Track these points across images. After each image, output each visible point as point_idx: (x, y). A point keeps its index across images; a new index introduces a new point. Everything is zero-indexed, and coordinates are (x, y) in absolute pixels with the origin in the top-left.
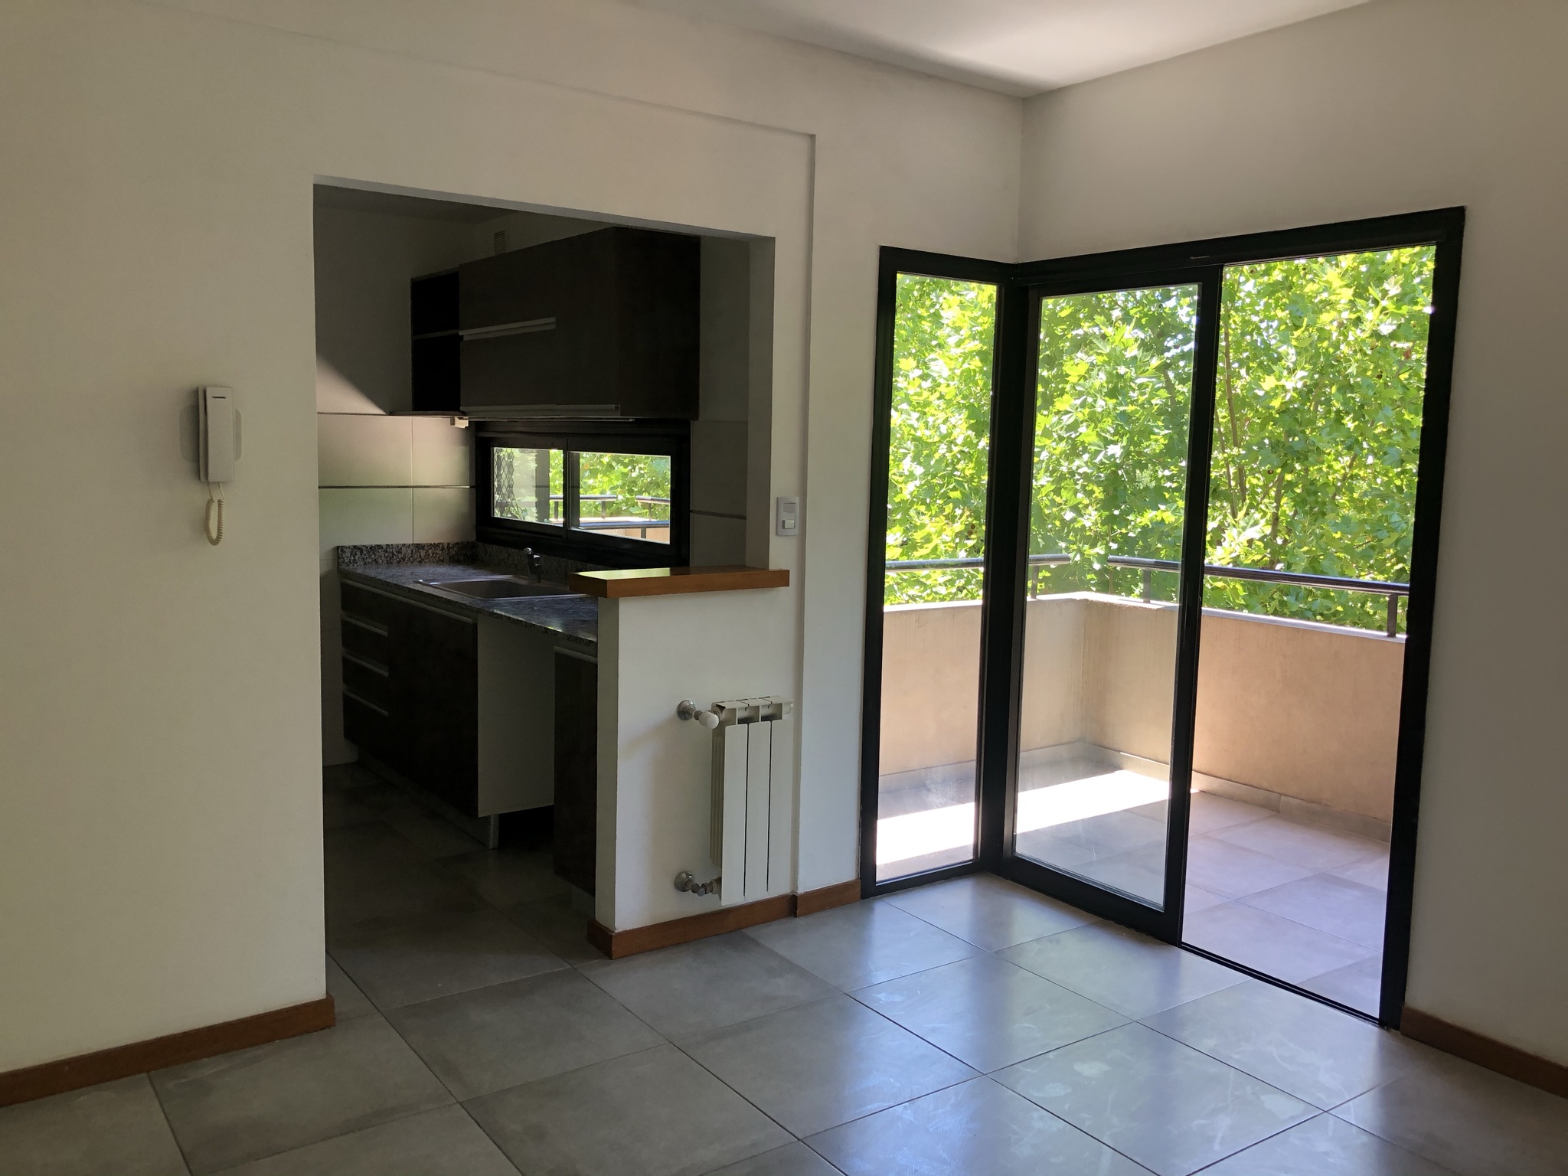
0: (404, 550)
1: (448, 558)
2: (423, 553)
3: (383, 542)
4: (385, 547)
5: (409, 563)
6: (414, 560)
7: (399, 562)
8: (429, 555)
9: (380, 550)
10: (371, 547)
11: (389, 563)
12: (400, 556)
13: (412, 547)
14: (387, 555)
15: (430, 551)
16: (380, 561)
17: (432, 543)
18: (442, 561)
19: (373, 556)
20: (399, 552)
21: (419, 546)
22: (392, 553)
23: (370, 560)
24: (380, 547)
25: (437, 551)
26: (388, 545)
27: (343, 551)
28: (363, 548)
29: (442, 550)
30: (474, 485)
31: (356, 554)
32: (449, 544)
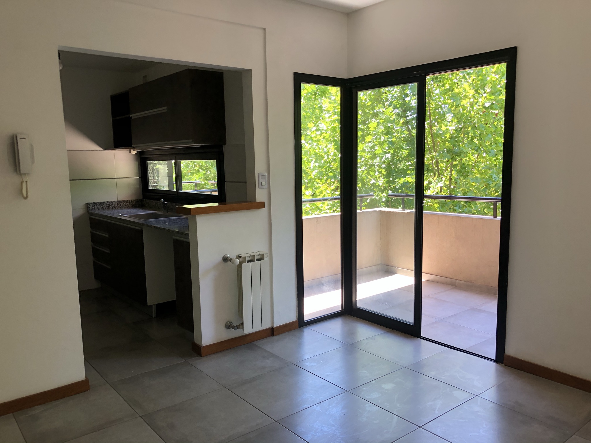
0: (114, 203)
1: (132, 206)
2: (122, 204)
3: (105, 201)
4: (106, 203)
5: (116, 208)
6: (118, 207)
7: (112, 208)
8: (124, 205)
9: (104, 204)
10: (101, 203)
11: (108, 209)
12: (113, 206)
13: (117, 202)
14: (107, 205)
15: (125, 203)
16: (105, 208)
17: (125, 200)
18: (130, 207)
19: (102, 206)
20: (112, 204)
21: (119, 202)
22: (109, 205)
23: (101, 208)
24: (104, 202)
25: (127, 203)
26: (107, 202)
27: (89, 205)
28: (98, 203)
29: (129, 203)
30: (141, 176)
31: (95, 206)
32: (132, 200)
